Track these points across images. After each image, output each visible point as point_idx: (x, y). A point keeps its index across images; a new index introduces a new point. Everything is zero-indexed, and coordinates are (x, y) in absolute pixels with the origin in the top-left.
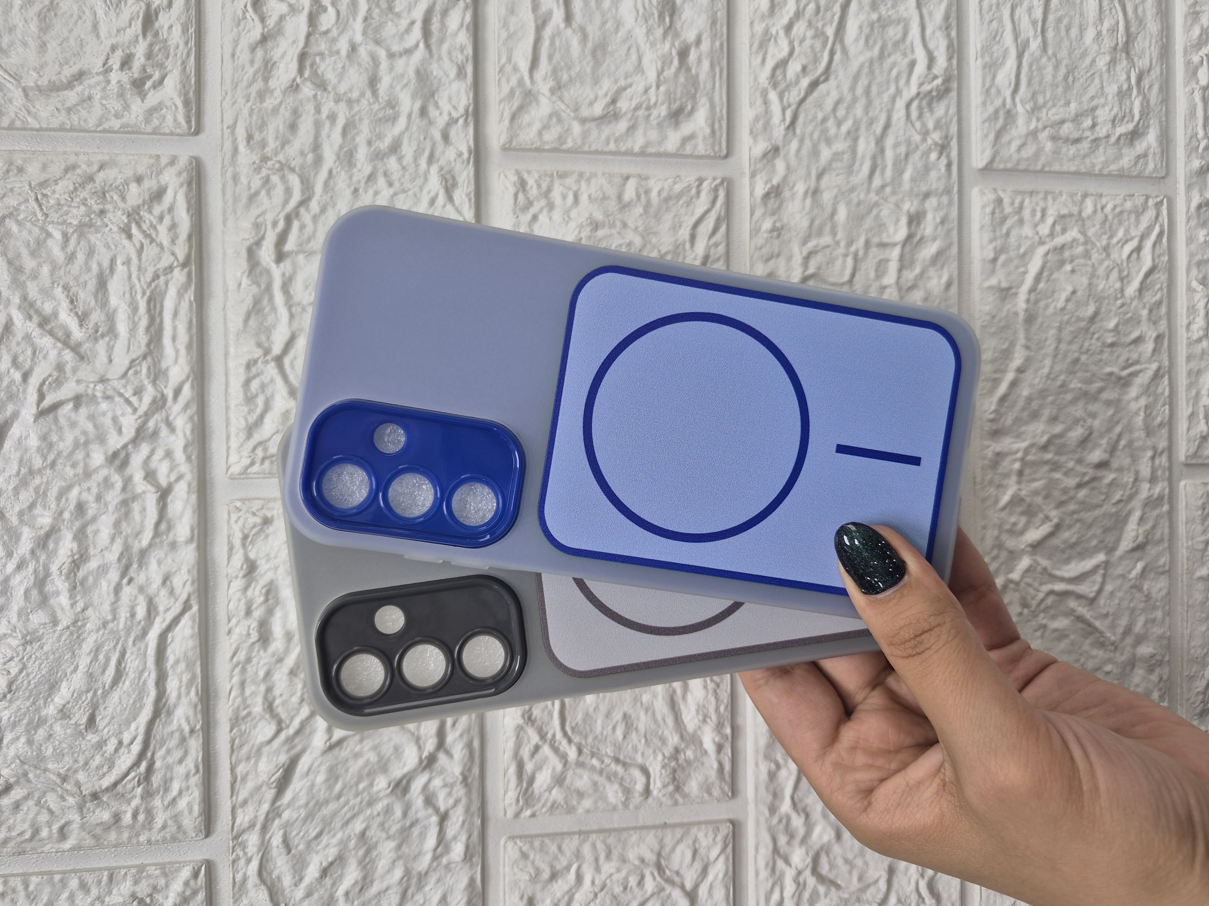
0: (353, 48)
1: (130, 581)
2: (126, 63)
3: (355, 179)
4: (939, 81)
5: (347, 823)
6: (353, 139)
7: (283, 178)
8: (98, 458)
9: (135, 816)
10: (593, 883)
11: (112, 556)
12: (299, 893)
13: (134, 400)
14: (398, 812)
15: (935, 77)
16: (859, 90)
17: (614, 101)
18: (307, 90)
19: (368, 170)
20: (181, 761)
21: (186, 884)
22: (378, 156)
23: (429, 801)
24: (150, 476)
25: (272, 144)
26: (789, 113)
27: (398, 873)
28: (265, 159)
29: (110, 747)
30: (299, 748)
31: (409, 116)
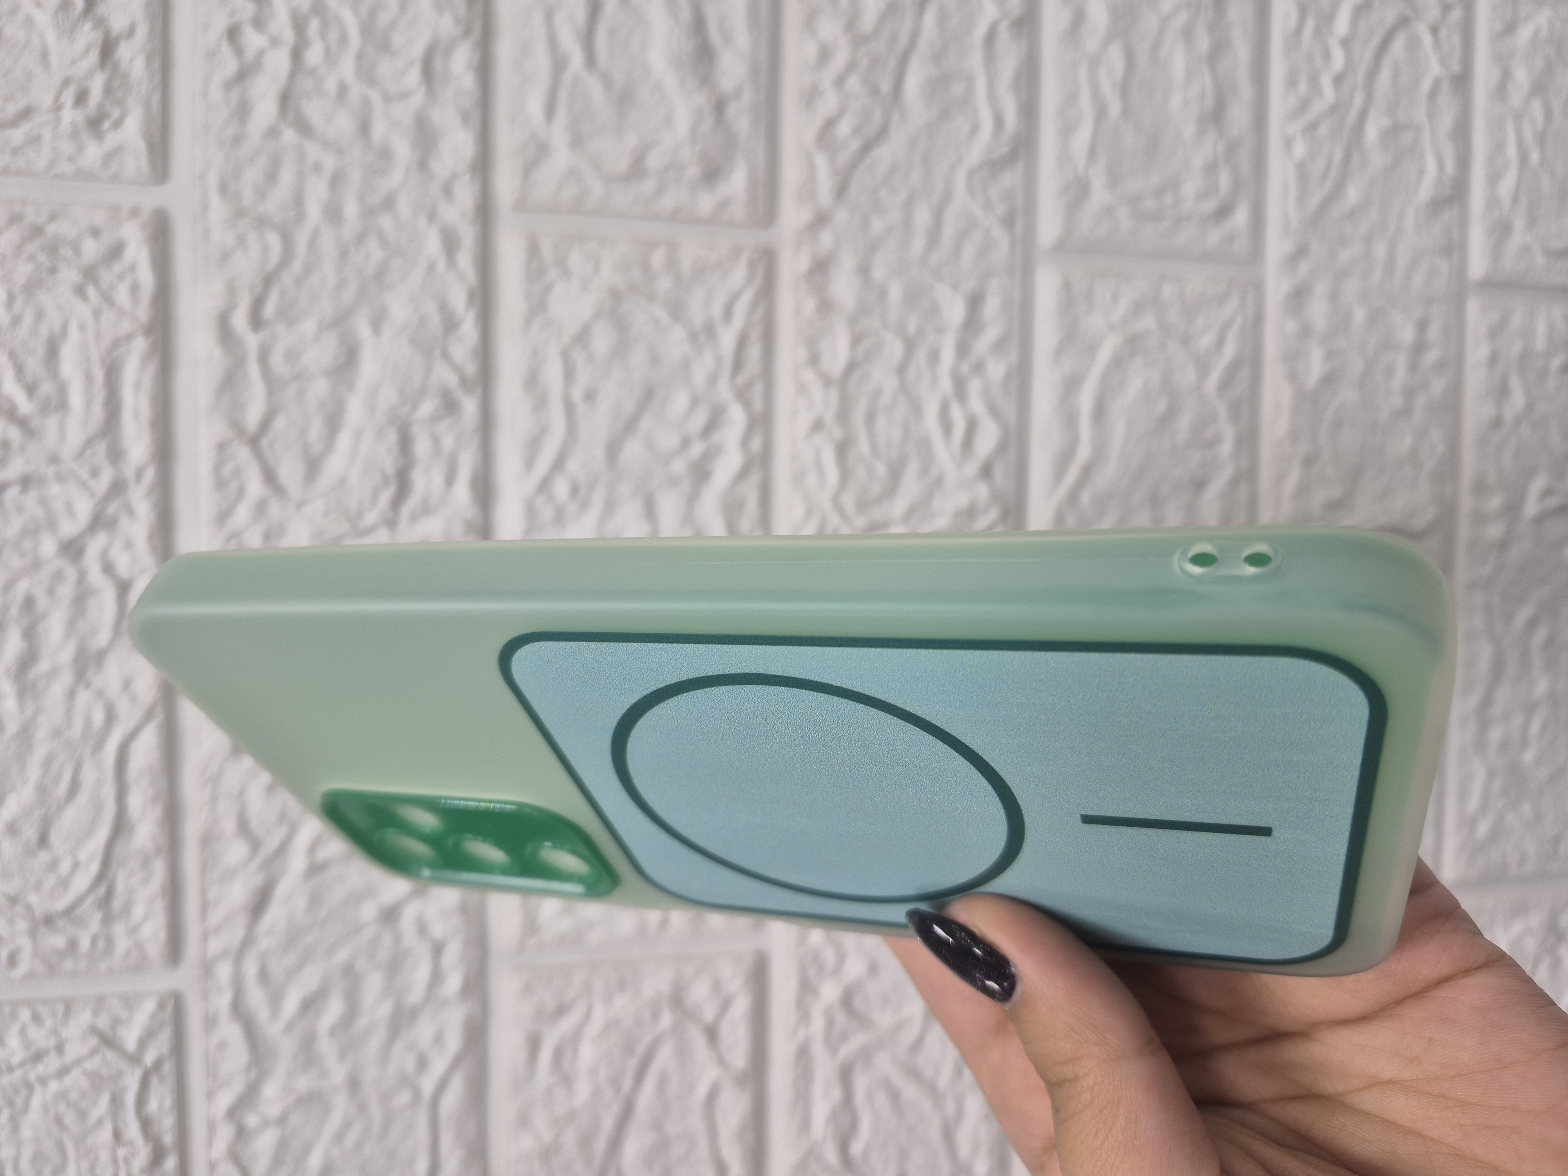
0: (343, 89)
1: (88, 686)
2: (81, 98)
8: (48, 547)
9: (94, 941)
11: (66, 656)
13: (92, 483)
18: (289, 136)
20: (145, 882)
21: (153, 1017)
24: (108, 568)
25: (248, 196)
28: (240, 213)
29: (65, 867)
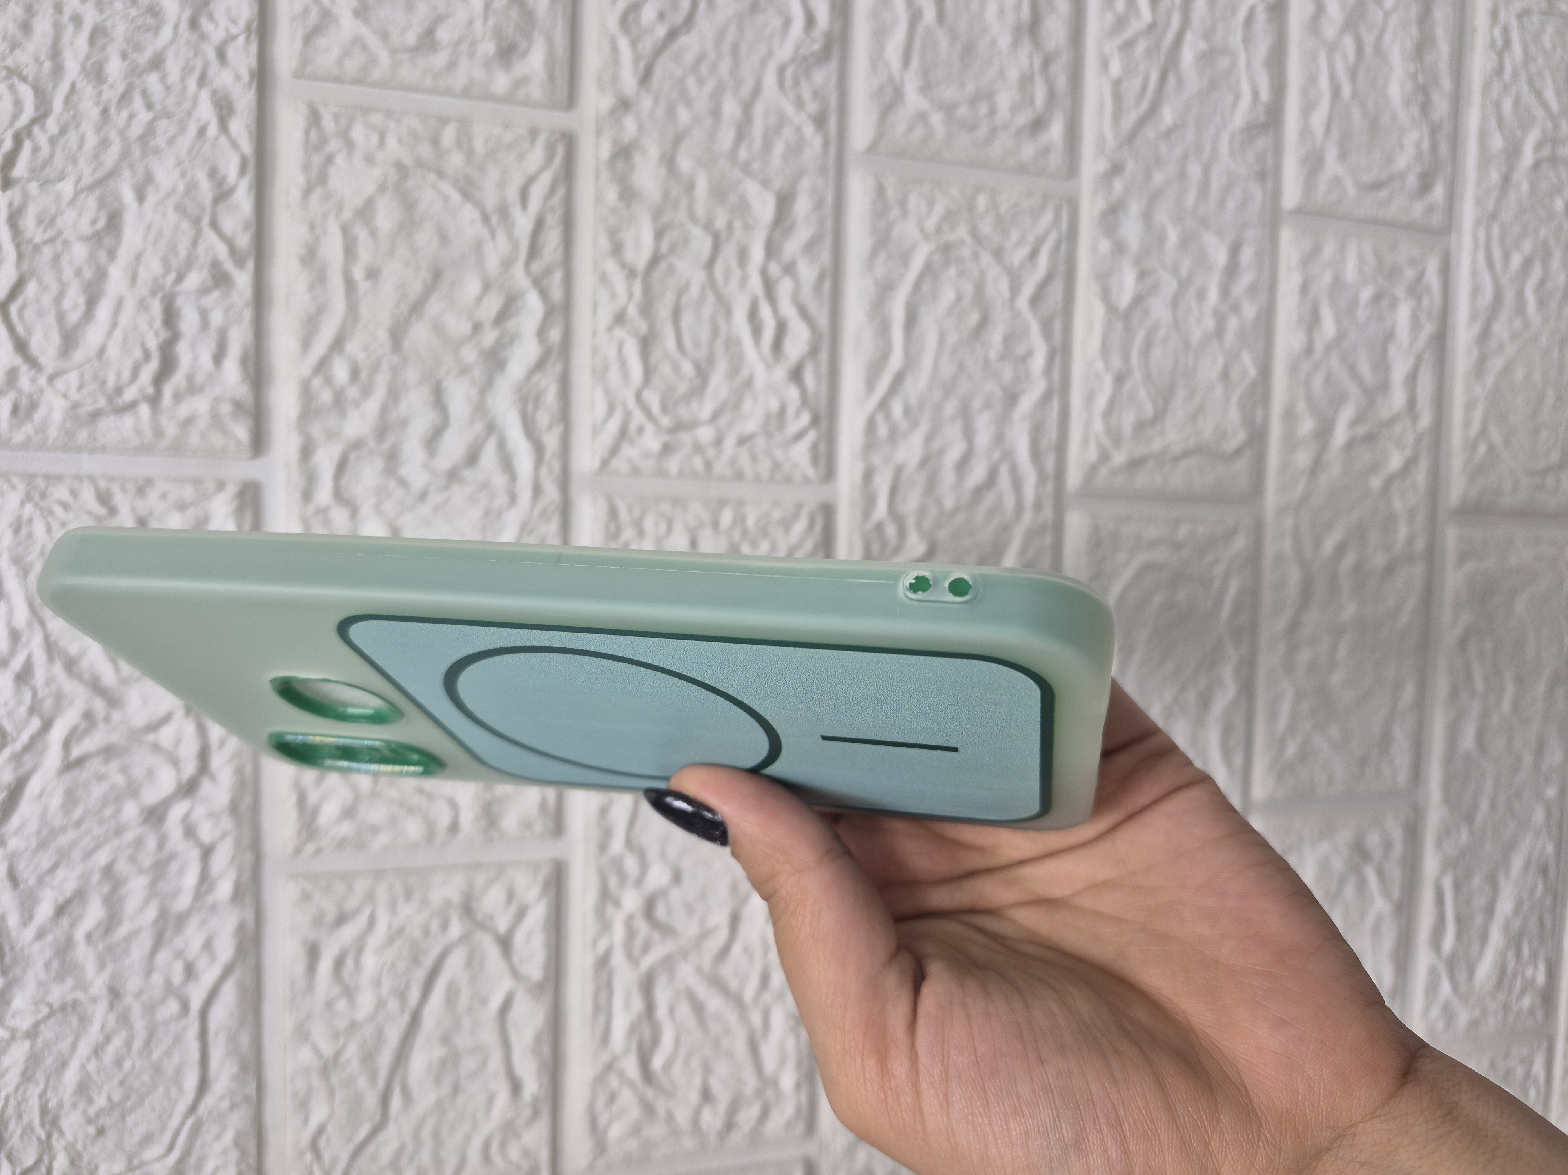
3: (104, 97)
4: (816, 47)
5: (89, 855)
6: (103, 48)
7: (11, 87)
10: (390, 926)
12: (29, 934)
14: (151, 842)
15: (814, 41)
16: (726, 48)
17: (430, 31)
19: (121, 88)
22: (134, 72)
23: (190, 831)
26: (642, 65)
27: (151, 913)
30: (28, 766)
31: (176, 27)
